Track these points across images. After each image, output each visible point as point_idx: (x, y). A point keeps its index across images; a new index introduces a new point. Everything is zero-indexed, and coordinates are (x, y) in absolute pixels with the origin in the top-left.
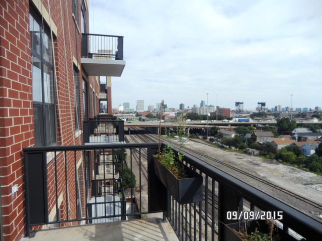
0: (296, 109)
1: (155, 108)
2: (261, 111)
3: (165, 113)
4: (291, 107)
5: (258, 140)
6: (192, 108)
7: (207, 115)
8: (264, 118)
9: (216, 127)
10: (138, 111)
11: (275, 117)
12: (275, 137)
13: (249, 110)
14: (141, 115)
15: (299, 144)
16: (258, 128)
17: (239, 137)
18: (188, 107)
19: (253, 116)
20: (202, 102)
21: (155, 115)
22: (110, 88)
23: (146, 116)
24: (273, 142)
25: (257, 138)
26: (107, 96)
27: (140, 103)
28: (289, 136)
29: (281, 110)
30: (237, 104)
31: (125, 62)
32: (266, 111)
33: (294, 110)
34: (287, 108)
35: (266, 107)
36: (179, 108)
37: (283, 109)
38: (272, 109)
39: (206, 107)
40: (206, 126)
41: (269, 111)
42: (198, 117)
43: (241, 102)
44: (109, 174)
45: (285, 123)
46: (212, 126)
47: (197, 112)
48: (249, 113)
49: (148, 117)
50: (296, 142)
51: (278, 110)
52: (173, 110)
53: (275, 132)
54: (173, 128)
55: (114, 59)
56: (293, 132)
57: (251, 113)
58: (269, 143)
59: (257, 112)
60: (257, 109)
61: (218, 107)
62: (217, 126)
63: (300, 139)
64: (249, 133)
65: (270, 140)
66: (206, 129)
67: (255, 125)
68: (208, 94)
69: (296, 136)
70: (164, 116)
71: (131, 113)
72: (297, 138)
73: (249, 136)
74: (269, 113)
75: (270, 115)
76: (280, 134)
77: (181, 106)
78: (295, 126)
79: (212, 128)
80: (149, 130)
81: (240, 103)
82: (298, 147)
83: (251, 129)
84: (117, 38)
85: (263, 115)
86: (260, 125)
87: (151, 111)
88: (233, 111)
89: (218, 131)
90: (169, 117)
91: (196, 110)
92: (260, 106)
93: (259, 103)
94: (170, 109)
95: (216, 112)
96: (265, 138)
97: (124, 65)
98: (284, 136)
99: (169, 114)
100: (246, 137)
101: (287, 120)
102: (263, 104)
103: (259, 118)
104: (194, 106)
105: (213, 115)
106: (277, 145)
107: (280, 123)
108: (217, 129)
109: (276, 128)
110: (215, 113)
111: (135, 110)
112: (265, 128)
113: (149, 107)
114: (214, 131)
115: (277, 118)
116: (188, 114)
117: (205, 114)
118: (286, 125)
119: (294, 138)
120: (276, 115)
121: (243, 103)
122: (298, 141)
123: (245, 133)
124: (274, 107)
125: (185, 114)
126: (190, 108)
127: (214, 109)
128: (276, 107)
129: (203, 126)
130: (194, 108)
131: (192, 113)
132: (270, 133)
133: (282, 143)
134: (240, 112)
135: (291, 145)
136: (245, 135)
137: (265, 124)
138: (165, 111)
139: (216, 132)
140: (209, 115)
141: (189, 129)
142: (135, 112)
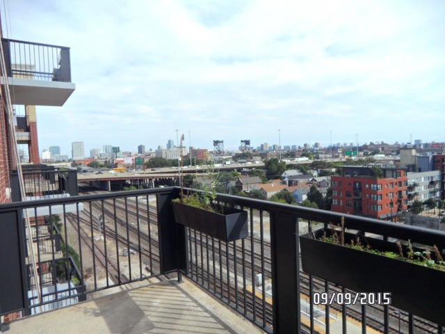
0: (285, 147)
1: (102, 152)
2: (245, 151)
3: (118, 159)
4: (278, 145)
5: (245, 188)
6: (156, 151)
7: (177, 160)
8: (249, 159)
9: (190, 175)
10: (75, 158)
11: (262, 158)
12: (263, 183)
13: (230, 150)
14: (81, 164)
15: (290, 190)
16: (244, 173)
17: (220, 186)
18: (151, 150)
19: (236, 157)
20: (169, 141)
21: (103, 163)
22: (34, 124)
23: (88, 165)
24: (262, 189)
25: (243, 186)
26: (30, 136)
27: (77, 146)
28: (279, 181)
29: (268, 149)
30: (216, 143)
31: (74, 85)
32: (251, 151)
33: (282, 148)
34: (274, 146)
35: (251, 145)
36: (137, 151)
37: (270, 148)
38: (258, 148)
39: (176, 149)
40: (177, 174)
41: (254, 151)
42: (165, 162)
43: (220, 140)
44: (46, 253)
45: (274, 165)
46: (185, 174)
47: (164, 156)
48: (230, 154)
49: (91, 166)
50: (286, 186)
51: (265, 149)
52: (129, 155)
53: (263, 177)
54: (131, 181)
55: (50, 79)
56: (283, 175)
57: (234, 155)
58: (257, 190)
59: (240, 152)
60: (240, 148)
61: (191, 148)
62: (192, 174)
63: (290, 183)
64: (232, 180)
65: (258, 187)
66: (177, 178)
67: (239, 170)
68: (177, 130)
69: (286, 180)
70: (116, 164)
71: (64, 161)
72: (287, 183)
73: (233, 184)
74: (255, 154)
75: (256, 156)
76: (269, 179)
77: (141, 149)
78: (285, 167)
79: (185, 177)
80: (94, 185)
81: (220, 142)
82: (289, 194)
83: (235, 175)
84: (59, 50)
85: (247, 157)
86: (245, 170)
87: (96, 157)
88: (211, 152)
89: (194, 180)
90: (124, 166)
91: (162, 153)
92: (244, 144)
93: (242, 141)
94: (124, 153)
95: (189, 154)
96: (252, 186)
97: (73, 90)
98: (274, 181)
99: (123, 161)
100: (229, 185)
101: (276, 160)
102: (247, 142)
103: (243, 161)
104: (159, 147)
105: (185, 159)
106: (266, 193)
107: (269, 165)
108: (192, 178)
109: (264, 172)
110: (187, 157)
111: (70, 157)
112: (252, 172)
113: (92, 152)
114: (188, 180)
115: (264, 160)
116: (152, 159)
117: (174, 158)
118: (274, 167)
119: (284, 183)
120: (263, 155)
121: (222, 142)
122: (289, 185)
123: (228, 181)
124: (260, 146)
125: (146, 160)
126: (154, 151)
127: (186, 152)
128: (262, 145)
129: (173, 175)
130: (159, 151)
131: (157, 158)
132: (258, 179)
133: (272, 189)
134: (219, 153)
135: (281, 191)
136: (228, 183)
137: (250, 168)
138: (117, 157)
139: (191, 183)
140: (180, 159)
141: (154, 180)
142: (69, 161)
